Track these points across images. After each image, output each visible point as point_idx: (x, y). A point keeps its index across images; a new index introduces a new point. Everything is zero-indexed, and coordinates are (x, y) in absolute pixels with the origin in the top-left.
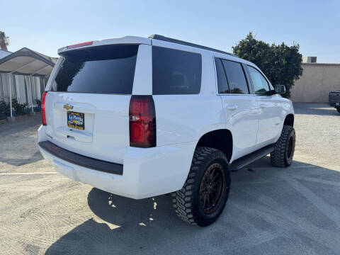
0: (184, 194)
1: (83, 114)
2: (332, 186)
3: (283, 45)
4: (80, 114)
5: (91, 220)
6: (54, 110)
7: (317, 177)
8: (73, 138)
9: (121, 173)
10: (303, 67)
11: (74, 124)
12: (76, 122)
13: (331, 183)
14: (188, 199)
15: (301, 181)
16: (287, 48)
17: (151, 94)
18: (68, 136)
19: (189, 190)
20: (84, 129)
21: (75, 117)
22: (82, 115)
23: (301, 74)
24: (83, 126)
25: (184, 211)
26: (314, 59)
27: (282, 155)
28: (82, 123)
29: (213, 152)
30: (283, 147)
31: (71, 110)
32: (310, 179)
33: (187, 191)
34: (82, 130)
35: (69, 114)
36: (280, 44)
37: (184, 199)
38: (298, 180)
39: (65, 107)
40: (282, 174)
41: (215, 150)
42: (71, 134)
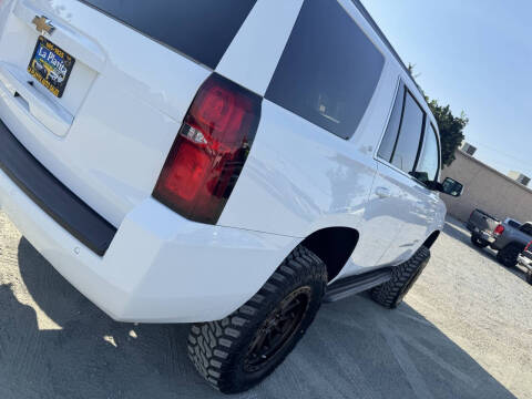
0: (223, 328)
1: (73, 60)
2: (452, 376)
3: (446, 109)
4: (66, 55)
5: (7, 288)
6: (12, 16)
7: (431, 347)
8: (26, 104)
9: (100, 250)
10: (456, 155)
11: (43, 73)
12: (50, 70)
13: (449, 367)
14: (228, 344)
15: (408, 347)
16: (451, 117)
17: (262, 92)
18: (17, 95)
19: (237, 328)
20: (60, 95)
21: (51, 56)
22: (69, 61)
23: (449, 164)
24: (60, 88)
25: (206, 361)
26: (472, 150)
27: (395, 289)
28: (60, 80)
29: (315, 264)
30: (402, 279)
31: (47, 36)
32: (420, 347)
33: (231, 326)
34: (54, 96)
35: (41, 42)
36: (444, 106)
37: (217, 339)
38: (403, 341)
39: (38, 21)
40: (380, 320)
41: (318, 260)
42: (26, 92)
